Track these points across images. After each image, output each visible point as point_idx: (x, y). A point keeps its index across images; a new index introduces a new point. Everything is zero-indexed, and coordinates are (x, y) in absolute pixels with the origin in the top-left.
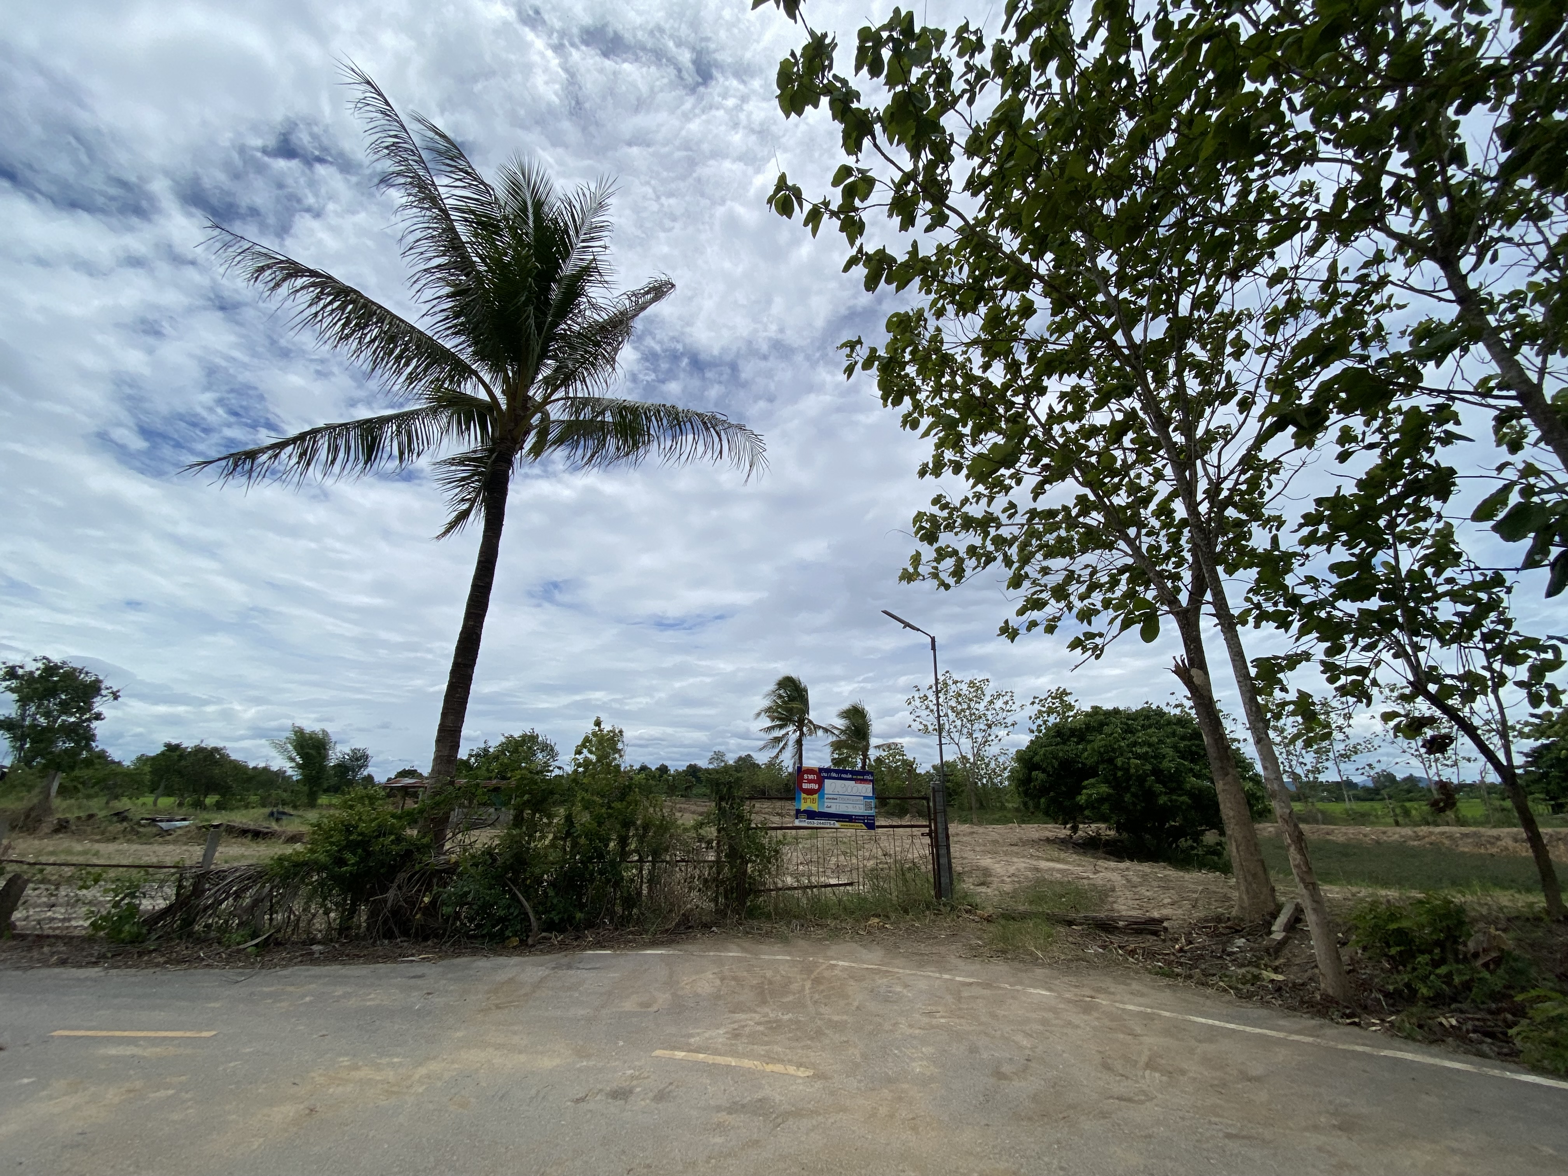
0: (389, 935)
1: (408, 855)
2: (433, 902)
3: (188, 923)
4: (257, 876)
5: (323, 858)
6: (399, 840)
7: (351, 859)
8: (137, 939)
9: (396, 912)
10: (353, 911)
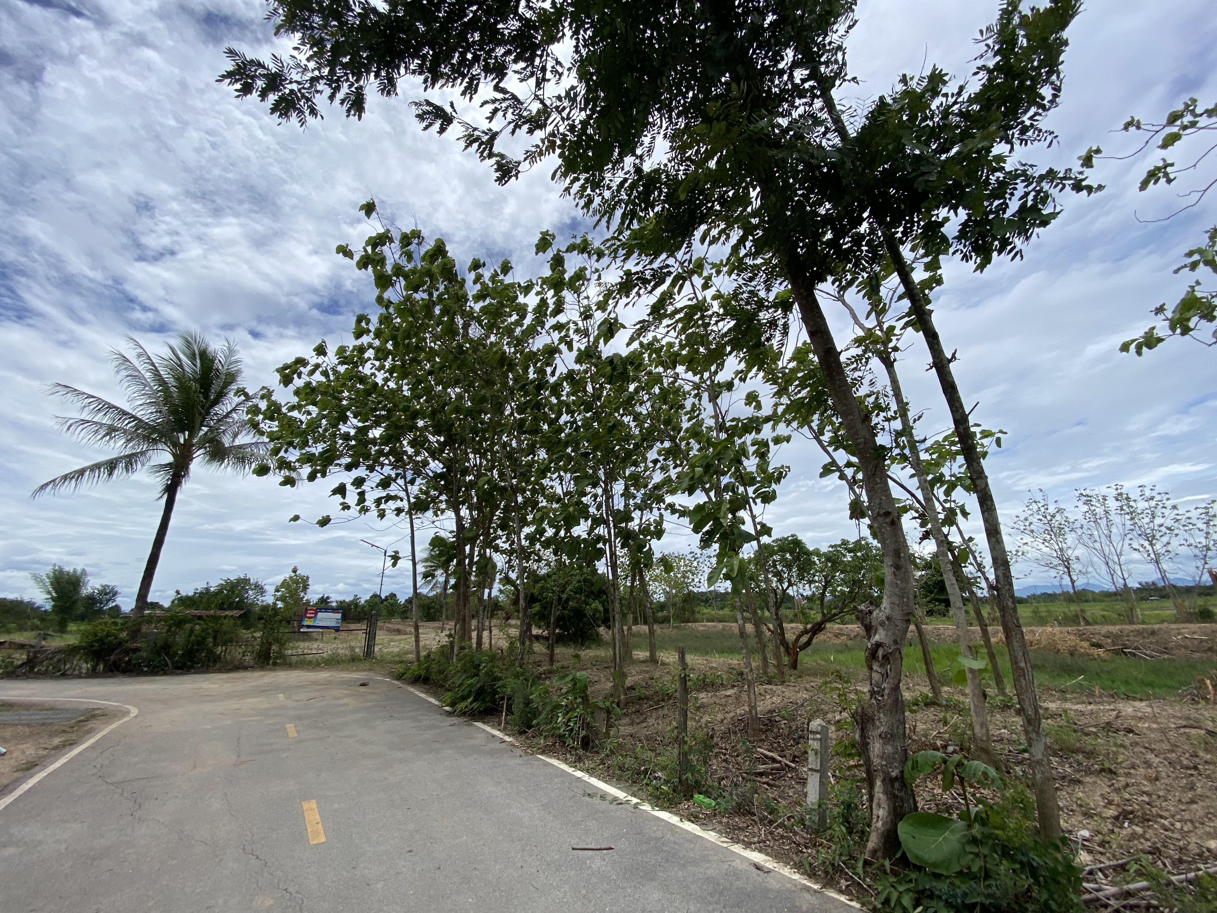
0: (111, 671)
1: (120, 644)
2: (130, 660)
3: (32, 668)
4: (59, 651)
5: (84, 644)
6: (116, 638)
7: (96, 644)
8: (13, 672)
9: (114, 662)
10: (97, 665)
